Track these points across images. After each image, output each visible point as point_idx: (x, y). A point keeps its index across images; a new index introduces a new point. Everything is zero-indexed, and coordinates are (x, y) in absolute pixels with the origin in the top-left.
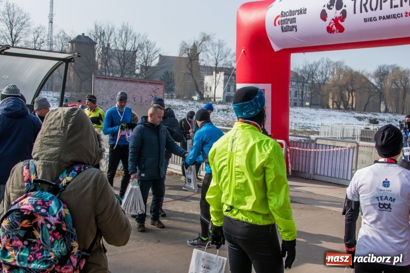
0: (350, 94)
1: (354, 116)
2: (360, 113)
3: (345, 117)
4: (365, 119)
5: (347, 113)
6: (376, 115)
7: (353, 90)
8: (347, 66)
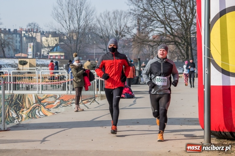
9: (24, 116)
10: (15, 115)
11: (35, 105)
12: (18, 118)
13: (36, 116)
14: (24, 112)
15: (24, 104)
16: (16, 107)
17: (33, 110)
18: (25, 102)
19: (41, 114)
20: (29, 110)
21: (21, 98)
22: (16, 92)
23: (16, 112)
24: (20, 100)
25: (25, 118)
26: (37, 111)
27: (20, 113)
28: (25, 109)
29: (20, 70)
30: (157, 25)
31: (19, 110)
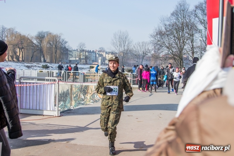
0: (21, 51)
1: (24, 65)
2: (28, 63)
3: (18, 67)
4: (32, 67)
5: (20, 64)
6: (39, 64)
7: (23, 48)
8: (17, 32)
9: (88, 98)
10: (83, 97)
11: (94, 92)
12: (85, 99)
13: (95, 98)
14: (88, 96)
15: (89, 91)
16: (84, 92)
17: (93, 94)
18: (89, 90)
19: (98, 97)
20: (91, 95)
21: (87, 87)
22: (85, 84)
23: (84, 95)
24: (86, 89)
25: (89, 99)
26: (95, 95)
27: (86, 96)
28: (89, 94)
29: (90, 71)
30: (165, 49)
31: (86, 94)
